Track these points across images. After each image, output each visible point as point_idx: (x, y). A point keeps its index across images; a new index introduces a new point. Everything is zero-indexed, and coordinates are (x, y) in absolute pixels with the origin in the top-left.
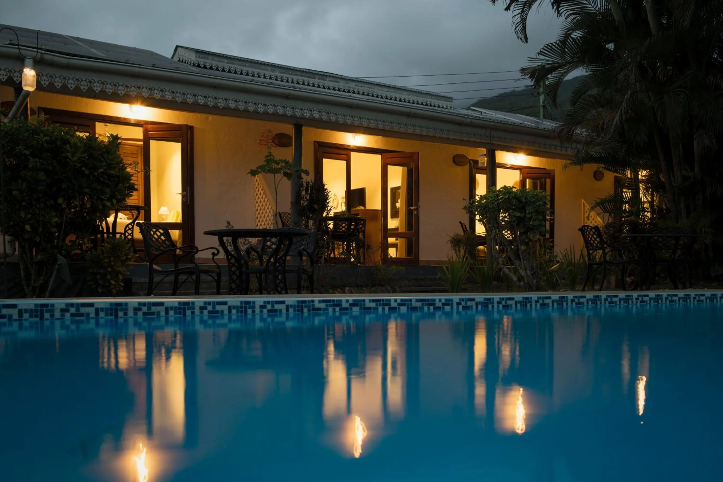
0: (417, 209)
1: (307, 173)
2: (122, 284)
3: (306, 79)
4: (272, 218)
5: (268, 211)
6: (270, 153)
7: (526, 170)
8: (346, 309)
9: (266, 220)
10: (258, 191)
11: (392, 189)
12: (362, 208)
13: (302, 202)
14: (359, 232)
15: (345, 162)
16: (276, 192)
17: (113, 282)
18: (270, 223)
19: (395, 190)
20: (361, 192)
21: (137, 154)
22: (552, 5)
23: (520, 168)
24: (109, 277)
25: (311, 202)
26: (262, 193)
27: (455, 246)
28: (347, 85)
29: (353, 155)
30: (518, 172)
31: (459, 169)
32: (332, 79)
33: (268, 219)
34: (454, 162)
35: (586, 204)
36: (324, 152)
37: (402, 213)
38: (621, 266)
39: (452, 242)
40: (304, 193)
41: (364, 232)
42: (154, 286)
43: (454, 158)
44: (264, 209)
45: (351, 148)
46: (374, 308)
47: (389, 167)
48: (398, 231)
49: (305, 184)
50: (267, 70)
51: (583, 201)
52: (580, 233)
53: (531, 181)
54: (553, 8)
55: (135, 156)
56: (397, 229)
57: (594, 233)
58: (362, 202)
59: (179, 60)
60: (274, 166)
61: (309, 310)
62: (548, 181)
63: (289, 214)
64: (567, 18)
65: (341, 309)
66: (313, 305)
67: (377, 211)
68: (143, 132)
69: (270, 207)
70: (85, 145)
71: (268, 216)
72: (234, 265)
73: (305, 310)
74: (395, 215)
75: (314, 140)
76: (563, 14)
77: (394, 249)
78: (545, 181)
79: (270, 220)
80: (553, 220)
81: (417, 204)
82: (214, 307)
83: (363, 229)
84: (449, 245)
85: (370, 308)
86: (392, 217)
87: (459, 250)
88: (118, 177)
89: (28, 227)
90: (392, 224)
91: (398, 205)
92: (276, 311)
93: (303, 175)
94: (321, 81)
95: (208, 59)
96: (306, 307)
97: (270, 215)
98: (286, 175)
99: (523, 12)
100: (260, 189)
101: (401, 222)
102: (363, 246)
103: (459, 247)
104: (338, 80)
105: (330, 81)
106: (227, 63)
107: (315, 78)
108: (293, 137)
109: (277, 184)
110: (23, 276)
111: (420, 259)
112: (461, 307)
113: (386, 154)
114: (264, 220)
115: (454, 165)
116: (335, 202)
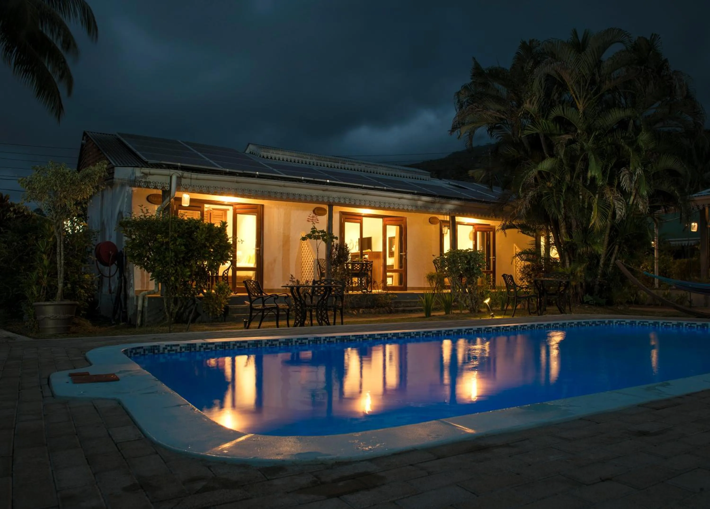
0: (406, 255)
1: (336, 238)
2: (223, 310)
3: (333, 163)
4: (313, 263)
5: (310, 258)
6: (314, 226)
7: (477, 226)
8: (366, 339)
9: (309, 264)
10: (304, 244)
11: (389, 238)
12: (369, 250)
13: (333, 256)
14: (368, 271)
15: (359, 224)
16: (318, 251)
17: (219, 309)
18: (311, 266)
19: (391, 239)
20: (369, 240)
21: (222, 216)
22: (488, 131)
23: (473, 225)
24: (216, 306)
25: (339, 257)
26: (306, 246)
27: (429, 280)
28: (360, 166)
29: (364, 219)
30: (472, 227)
31: (433, 226)
32: (350, 163)
33: (310, 263)
34: (430, 222)
35: (517, 247)
36: (346, 218)
37: (396, 254)
38: (527, 299)
39: (428, 278)
40: (334, 250)
41: (371, 271)
42: (252, 318)
43: (429, 219)
44: (308, 257)
45: (363, 215)
46: (380, 338)
47: (388, 226)
48: (393, 268)
49: (335, 246)
50: (308, 158)
51: (515, 245)
52: (503, 278)
53: (480, 232)
54: (488, 133)
55: (221, 217)
56: (392, 266)
57: (510, 279)
58: (370, 247)
59: (250, 153)
60: (317, 234)
61: (347, 341)
62: (491, 233)
63: (323, 259)
64: (497, 138)
65: (363, 340)
66: (349, 338)
67: (379, 252)
68: (233, 209)
69: (311, 256)
70: (208, 228)
71: (310, 261)
72: (299, 305)
73: (345, 341)
74: (392, 254)
75: (339, 210)
76: (494, 137)
77: (391, 279)
78: (490, 233)
79: (311, 264)
80: (495, 259)
81: (406, 252)
82: (302, 341)
83: (371, 269)
84: (426, 279)
85: (377, 339)
86: (389, 257)
87: (433, 283)
88: (225, 246)
89: (173, 278)
90: (390, 261)
91: (393, 249)
92: (331, 342)
93: (334, 240)
94: (342, 164)
95: (269, 153)
96: (346, 339)
97: (311, 261)
98: (324, 240)
99: (470, 134)
100: (305, 244)
101: (395, 261)
102: (371, 282)
103: (432, 281)
104: (354, 164)
105: (349, 164)
106: (282, 155)
107: (339, 163)
108: (327, 210)
109: (318, 245)
110: (165, 306)
111: (408, 286)
112: (424, 336)
113: (386, 218)
114: (308, 264)
115: (429, 223)
116: (352, 245)
